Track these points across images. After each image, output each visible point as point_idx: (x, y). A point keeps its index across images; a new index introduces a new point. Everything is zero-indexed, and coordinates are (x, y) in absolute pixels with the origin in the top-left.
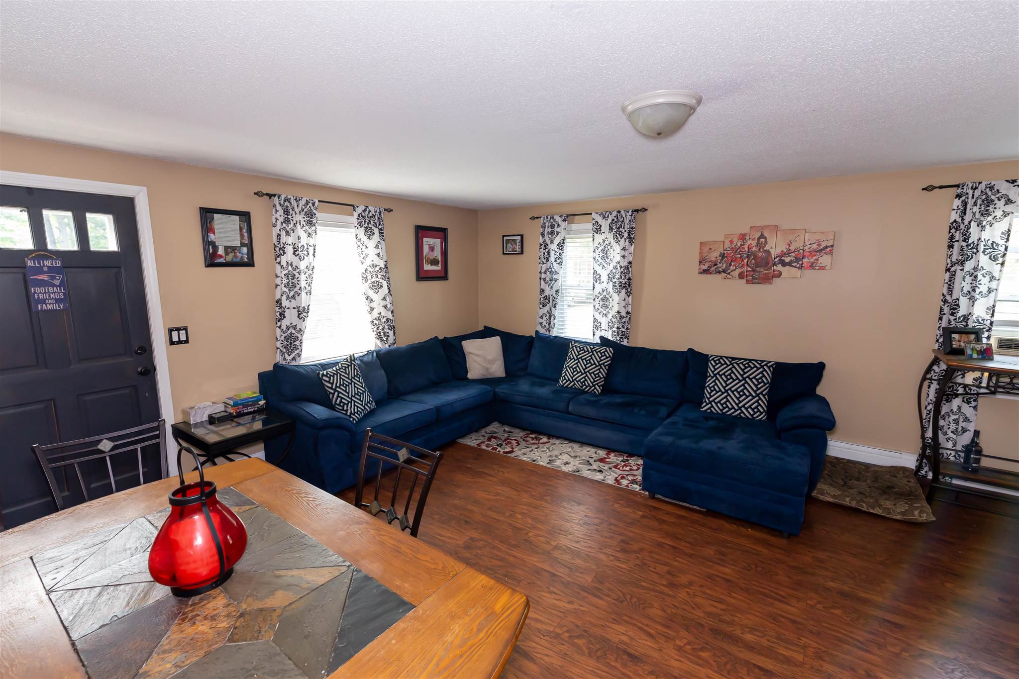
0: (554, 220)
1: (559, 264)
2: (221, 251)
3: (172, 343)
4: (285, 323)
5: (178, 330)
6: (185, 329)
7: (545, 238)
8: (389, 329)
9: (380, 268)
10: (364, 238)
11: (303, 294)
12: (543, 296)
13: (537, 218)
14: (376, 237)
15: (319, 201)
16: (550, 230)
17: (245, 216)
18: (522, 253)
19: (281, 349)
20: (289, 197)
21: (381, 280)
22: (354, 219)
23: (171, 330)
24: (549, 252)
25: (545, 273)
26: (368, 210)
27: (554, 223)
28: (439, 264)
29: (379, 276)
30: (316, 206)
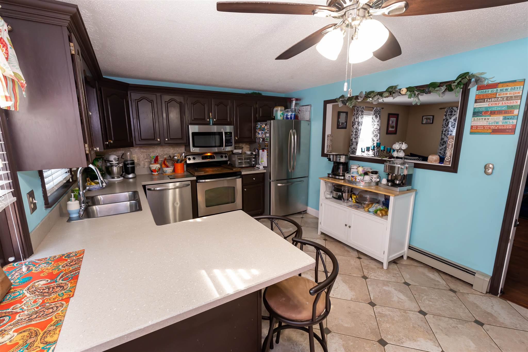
0: (453, 109)
1: (453, 127)
2: (340, 124)
4: (353, 147)
7: (447, 117)
9: (378, 129)
10: (374, 118)
11: (358, 138)
12: (443, 141)
13: (444, 108)
14: (378, 118)
15: (365, 107)
16: (450, 113)
17: (347, 113)
18: (432, 123)
21: (378, 134)
22: (373, 112)
24: (448, 123)
25: (445, 131)
26: (377, 109)
27: (452, 110)
28: (394, 128)
29: (377, 132)
30: (364, 109)
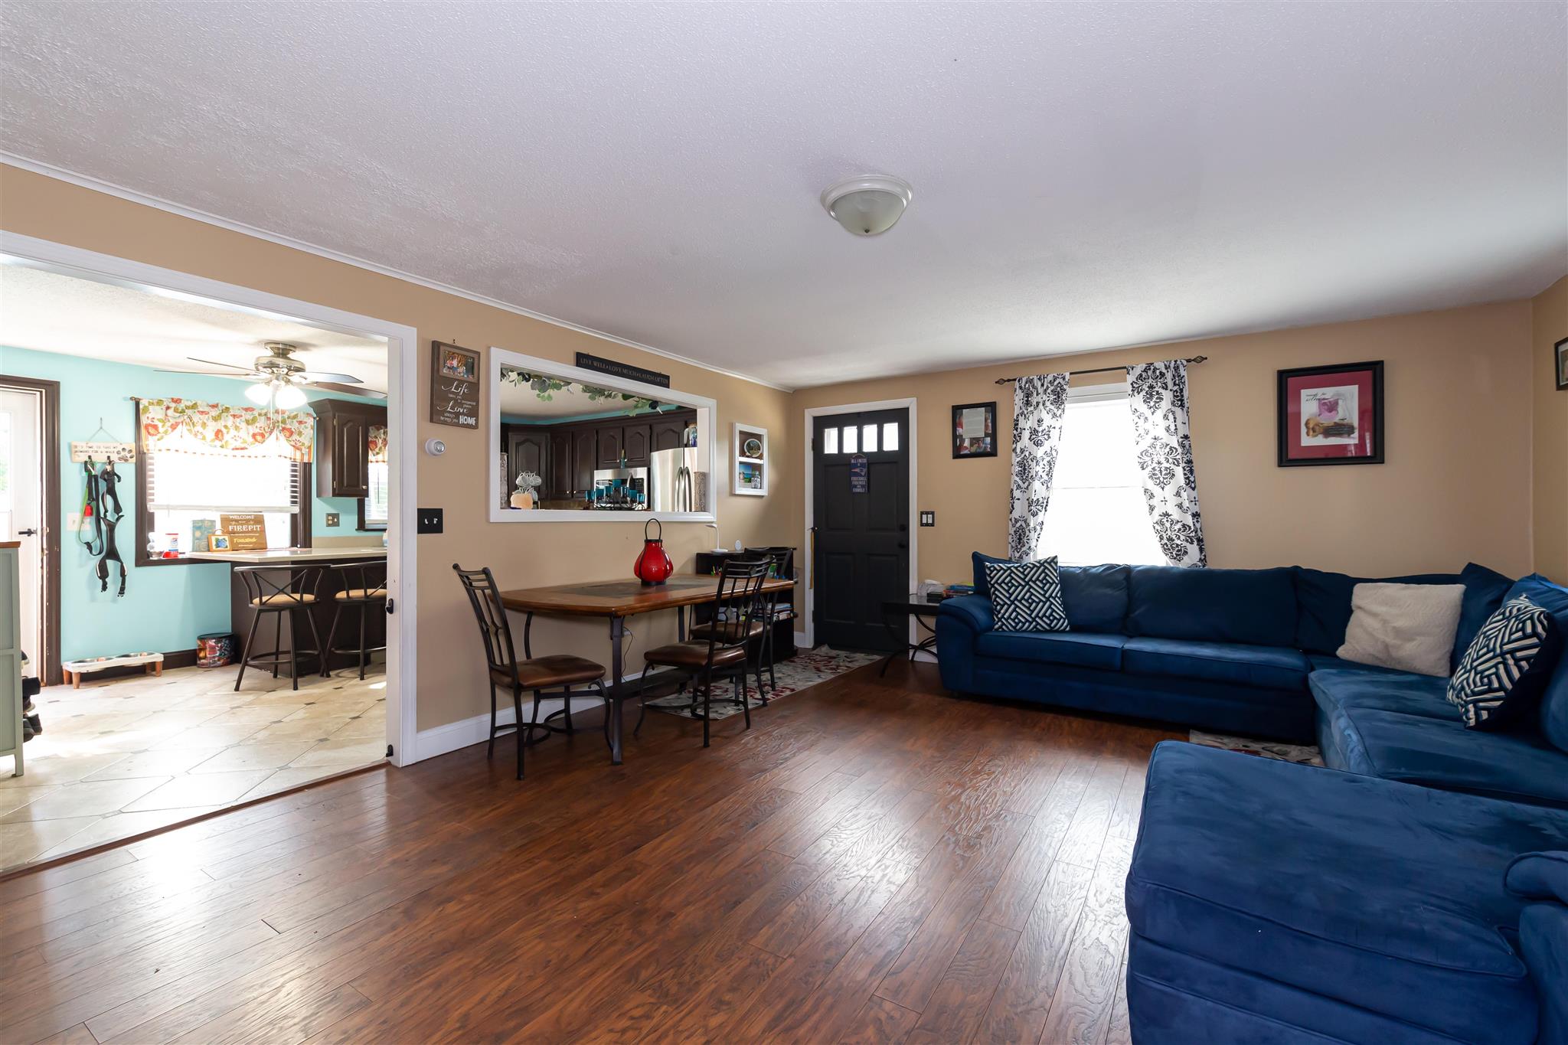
2: (967, 443)
3: (922, 525)
4: (1016, 514)
5: (927, 513)
6: (933, 513)
8: (1187, 541)
10: (1143, 408)
11: (1037, 485)
14: (1166, 404)
15: (1071, 374)
17: (991, 407)
19: (1012, 544)
20: (1031, 378)
22: (1127, 385)
23: (922, 513)
26: (1152, 368)
29: (1171, 461)
30: (1067, 380)
